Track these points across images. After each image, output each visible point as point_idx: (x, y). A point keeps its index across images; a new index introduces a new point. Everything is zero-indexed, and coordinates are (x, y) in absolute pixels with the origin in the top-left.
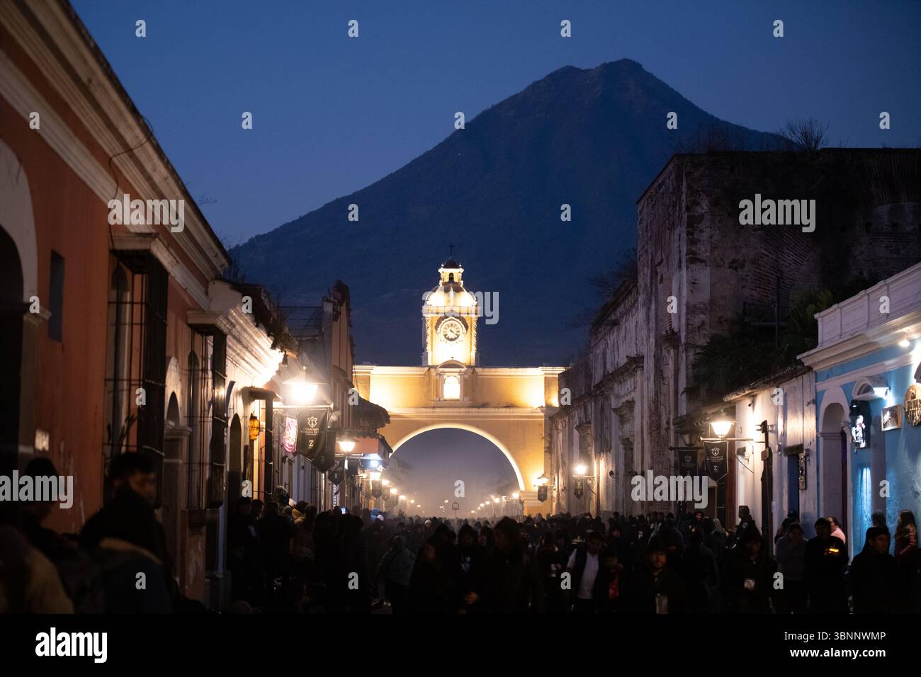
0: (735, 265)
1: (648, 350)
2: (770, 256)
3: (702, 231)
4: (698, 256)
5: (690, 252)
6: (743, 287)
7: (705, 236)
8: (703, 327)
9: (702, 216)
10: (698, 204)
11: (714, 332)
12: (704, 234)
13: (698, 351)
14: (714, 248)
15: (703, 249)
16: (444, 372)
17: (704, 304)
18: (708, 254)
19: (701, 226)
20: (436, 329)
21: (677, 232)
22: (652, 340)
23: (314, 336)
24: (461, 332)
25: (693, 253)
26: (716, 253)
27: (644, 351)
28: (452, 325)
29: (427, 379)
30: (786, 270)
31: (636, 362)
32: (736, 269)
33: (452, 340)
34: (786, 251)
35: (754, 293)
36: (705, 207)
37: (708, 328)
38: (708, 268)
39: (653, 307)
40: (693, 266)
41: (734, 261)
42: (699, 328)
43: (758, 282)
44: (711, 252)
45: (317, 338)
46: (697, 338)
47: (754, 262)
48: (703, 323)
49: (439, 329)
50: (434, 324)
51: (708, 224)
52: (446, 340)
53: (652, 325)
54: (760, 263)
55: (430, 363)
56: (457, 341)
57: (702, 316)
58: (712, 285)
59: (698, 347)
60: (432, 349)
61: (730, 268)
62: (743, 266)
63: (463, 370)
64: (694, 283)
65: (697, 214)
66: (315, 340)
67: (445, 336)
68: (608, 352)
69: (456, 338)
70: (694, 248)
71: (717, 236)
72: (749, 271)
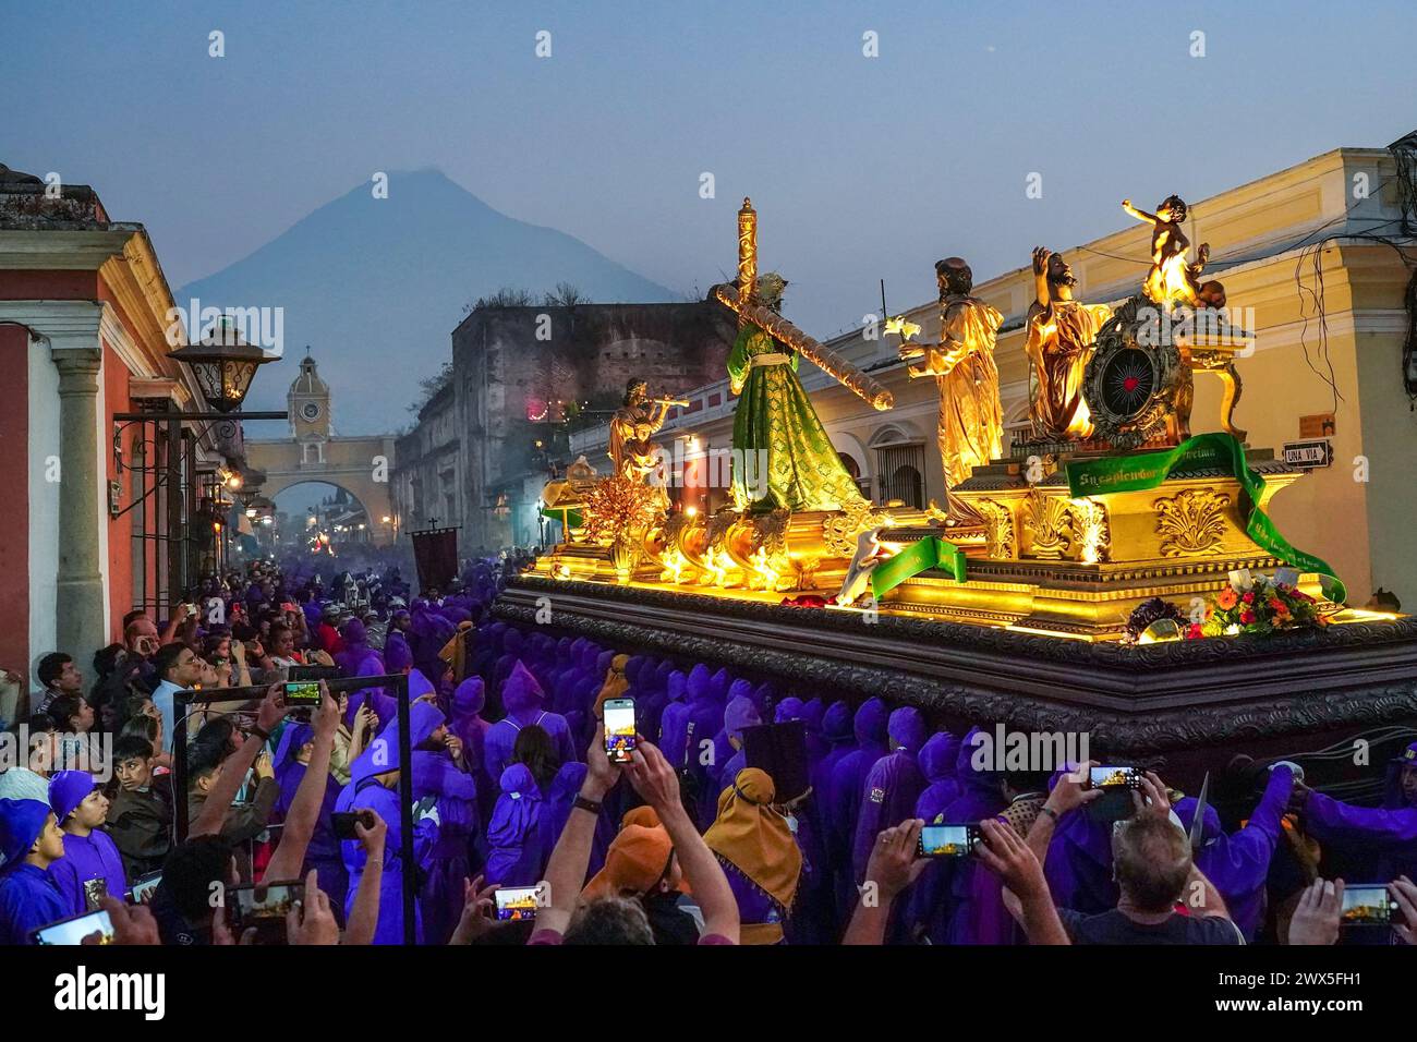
0: (520, 382)
1: (464, 438)
2: (544, 376)
3: (497, 361)
4: (495, 378)
7: (499, 365)
9: (497, 352)
10: (494, 343)
12: (500, 363)
14: (506, 372)
17: (501, 409)
19: (497, 358)
21: (481, 359)
22: (466, 430)
24: (318, 411)
25: (493, 376)
26: (508, 375)
27: (460, 435)
30: (555, 386)
31: (453, 446)
32: (521, 385)
34: (554, 372)
35: (534, 401)
36: (499, 345)
37: (504, 425)
38: (503, 386)
39: (465, 408)
40: (492, 384)
41: (520, 381)
42: (498, 425)
43: (536, 394)
44: (504, 375)
46: (497, 431)
47: (533, 380)
48: (500, 422)
51: (501, 356)
53: (465, 419)
54: (537, 381)
57: (499, 418)
58: (506, 397)
61: (517, 385)
62: (526, 384)
65: (494, 350)
67: (307, 414)
68: (434, 432)
69: (314, 416)
70: (493, 373)
71: (508, 365)
72: (531, 387)
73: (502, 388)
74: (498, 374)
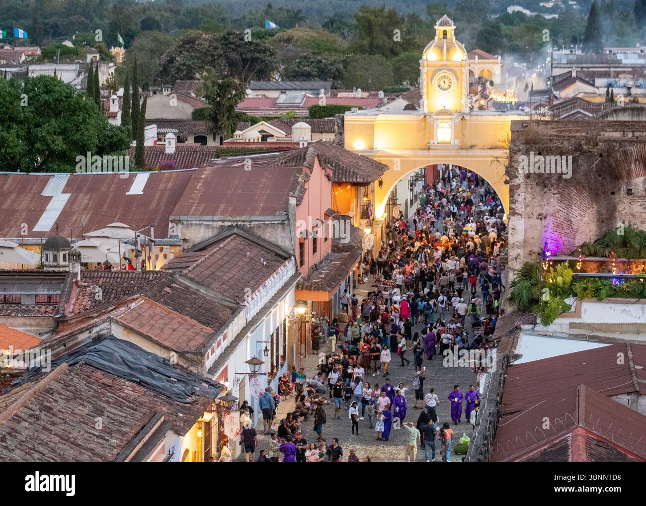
0: (541, 217)
2: (564, 211)
3: (519, 195)
4: (517, 211)
5: (511, 209)
6: (546, 231)
7: (520, 199)
8: (519, 257)
9: (519, 186)
10: (517, 177)
11: (527, 261)
12: (520, 197)
13: (515, 272)
14: (527, 206)
15: (520, 207)
16: (438, 119)
17: (520, 243)
18: (523, 210)
19: (519, 192)
20: (431, 81)
23: (283, 221)
24: (453, 83)
25: (514, 209)
26: (528, 209)
28: (445, 77)
29: (423, 124)
30: (573, 220)
32: (541, 219)
33: (445, 89)
34: (574, 207)
35: (552, 235)
36: (521, 179)
37: (522, 258)
38: (523, 219)
40: (512, 218)
41: (540, 214)
42: (516, 258)
43: (555, 228)
44: (525, 208)
45: (285, 222)
46: (515, 264)
47: (553, 215)
48: (519, 255)
49: (434, 80)
50: (429, 77)
51: (523, 190)
52: (440, 90)
54: (557, 215)
55: (426, 111)
56: (449, 90)
57: (519, 250)
58: (526, 230)
59: (516, 270)
60: (428, 98)
61: (537, 218)
62: (545, 217)
63: (453, 117)
64: (513, 229)
65: (516, 184)
66: (284, 223)
67: (439, 86)
69: (448, 88)
70: (513, 206)
71: (529, 198)
72: (550, 221)
73: (522, 221)
74: (519, 207)
